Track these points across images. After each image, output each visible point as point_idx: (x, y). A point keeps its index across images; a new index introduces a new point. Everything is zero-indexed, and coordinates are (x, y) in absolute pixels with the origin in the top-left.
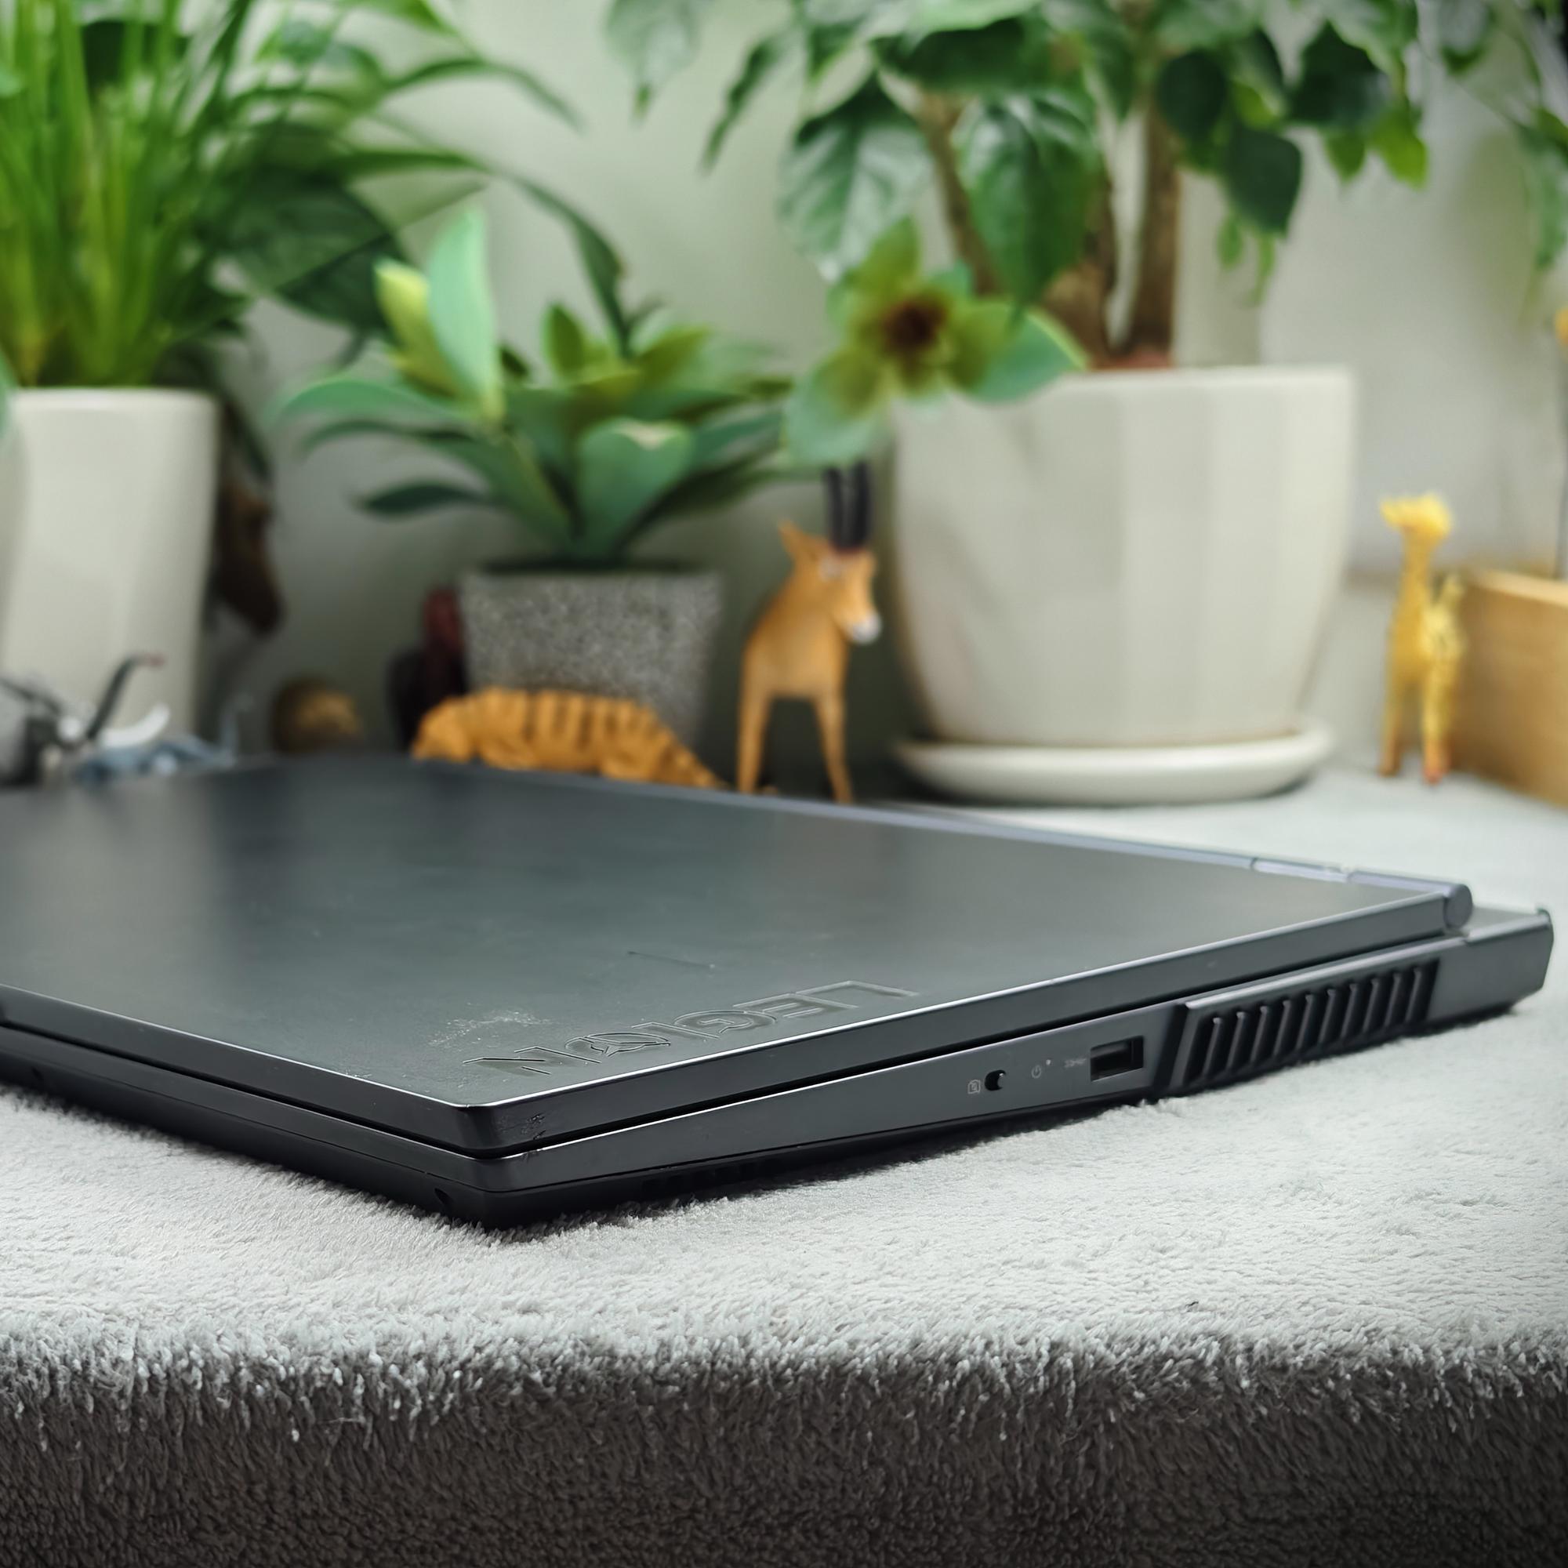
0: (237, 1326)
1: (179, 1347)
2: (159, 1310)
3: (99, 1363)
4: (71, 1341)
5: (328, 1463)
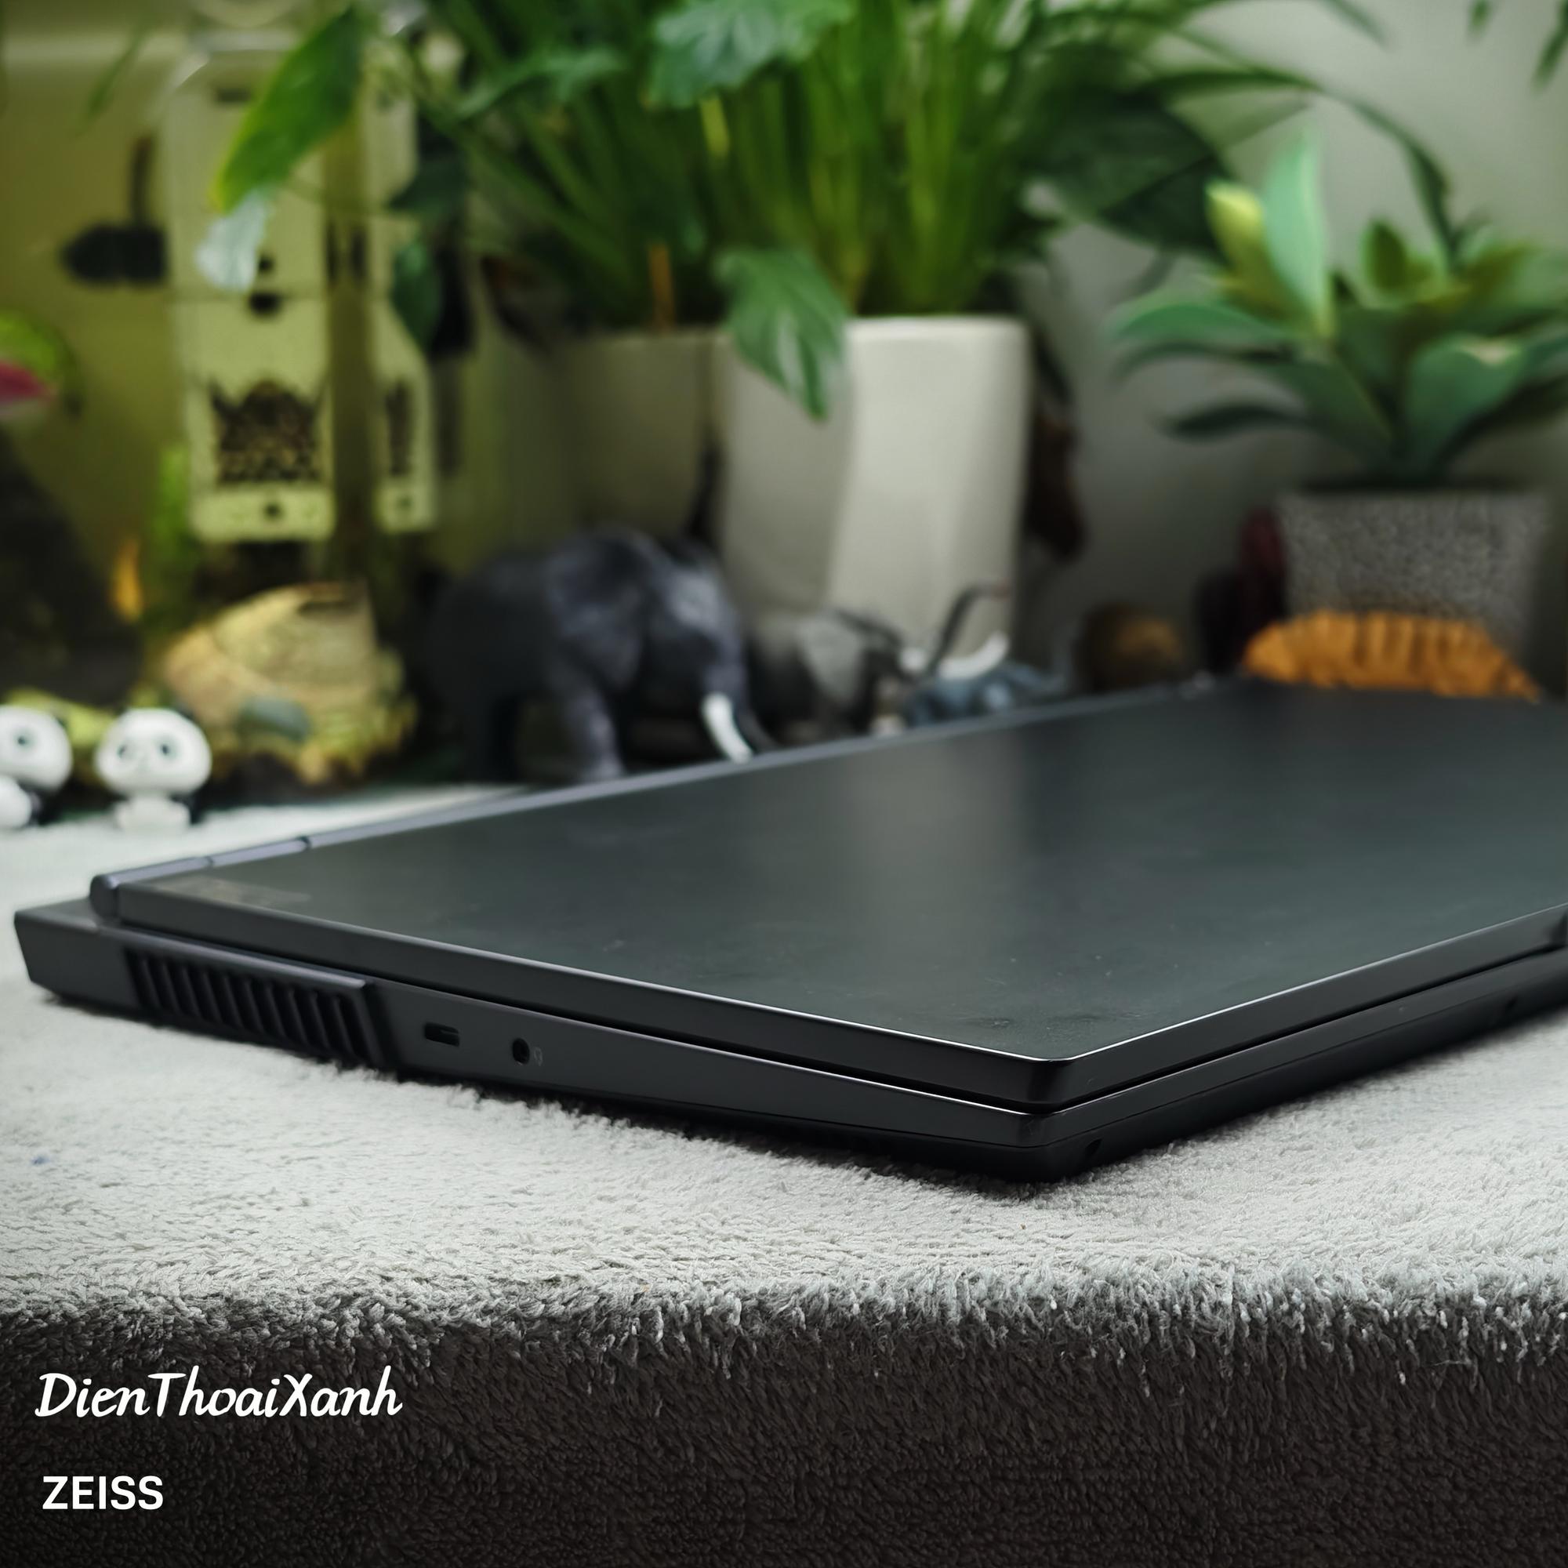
0: (1334, 1269)
1: (1279, 1290)
2: (1253, 1254)
3: (1199, 1308)
4: (1169, 1286)
5: (1433, 1405)
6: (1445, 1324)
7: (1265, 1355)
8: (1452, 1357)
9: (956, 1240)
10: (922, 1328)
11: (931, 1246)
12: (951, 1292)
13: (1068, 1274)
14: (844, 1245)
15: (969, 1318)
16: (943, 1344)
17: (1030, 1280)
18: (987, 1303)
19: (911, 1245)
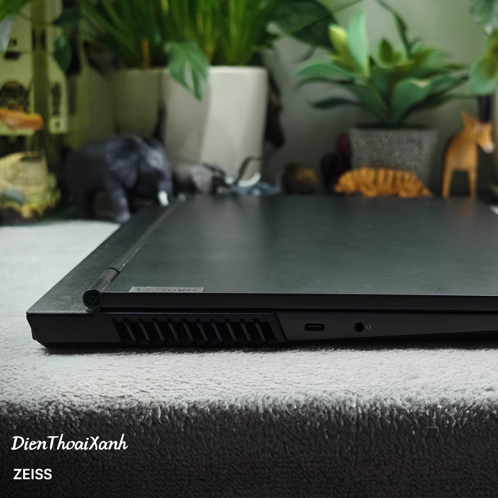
0: (390, 395)
1: (372, 403)
2: (363, 390)
3: (345, 408)
4: (334, 401)
5: (424, 442)
6: (428, 414)
7: (367, 424)
8: (430, 426)
9: (262, 384)
10: (250, 414)
11: (253, 386)
12: (260, 402)
13: (300, 396)
14: (223, 385)
15: (266, 411)
16: (257, 420)
17: (287, 398)
18: (272, 406)
19: (246, 385)
